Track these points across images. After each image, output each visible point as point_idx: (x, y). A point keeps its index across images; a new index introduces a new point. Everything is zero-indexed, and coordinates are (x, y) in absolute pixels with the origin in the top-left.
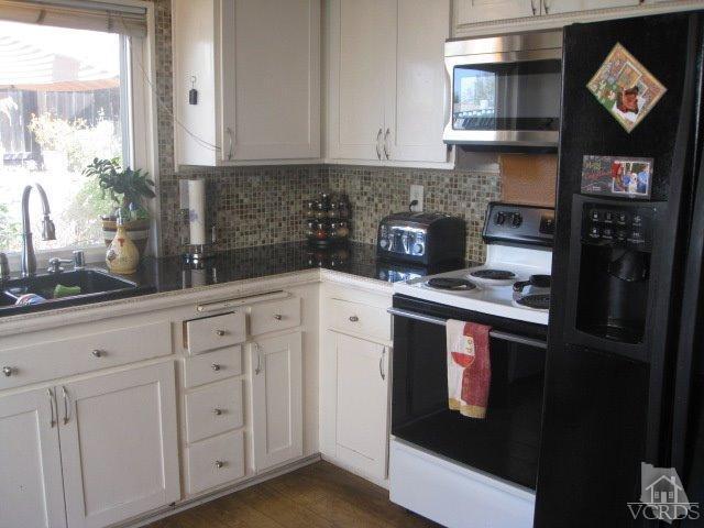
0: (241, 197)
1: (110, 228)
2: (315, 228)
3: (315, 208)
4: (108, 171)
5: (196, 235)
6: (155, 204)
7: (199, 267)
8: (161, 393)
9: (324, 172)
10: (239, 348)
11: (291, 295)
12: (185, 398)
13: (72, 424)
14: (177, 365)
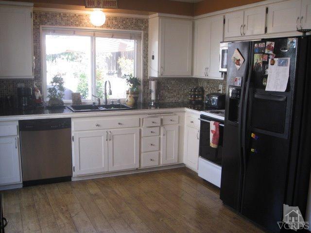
0: (168, 87)
1: (128, 94)
2: (191, 97)
3: (191, 91)
4: (129, 78)
5: (153, 97)
6: (142, 87)
7: (153, 106)
8: (135, 137)
9: (197, 80)
10: (158, 128)
11: (175, 115)
12: (142, 139)
13: (111, 141)
14: (140, 130)
